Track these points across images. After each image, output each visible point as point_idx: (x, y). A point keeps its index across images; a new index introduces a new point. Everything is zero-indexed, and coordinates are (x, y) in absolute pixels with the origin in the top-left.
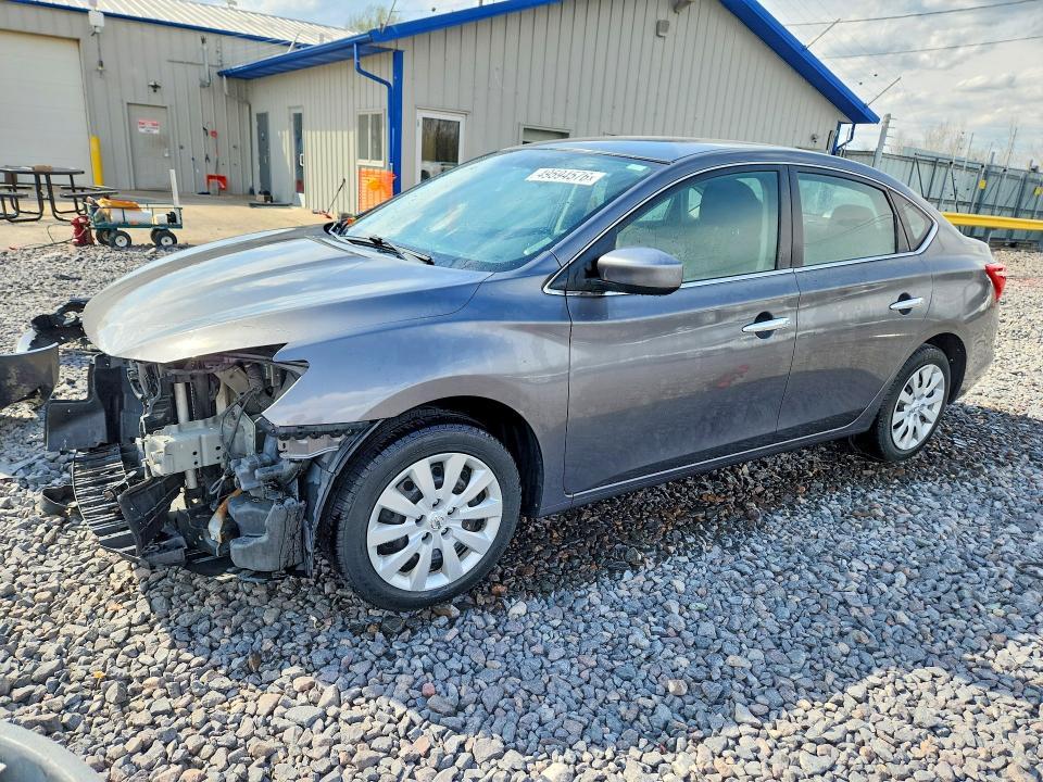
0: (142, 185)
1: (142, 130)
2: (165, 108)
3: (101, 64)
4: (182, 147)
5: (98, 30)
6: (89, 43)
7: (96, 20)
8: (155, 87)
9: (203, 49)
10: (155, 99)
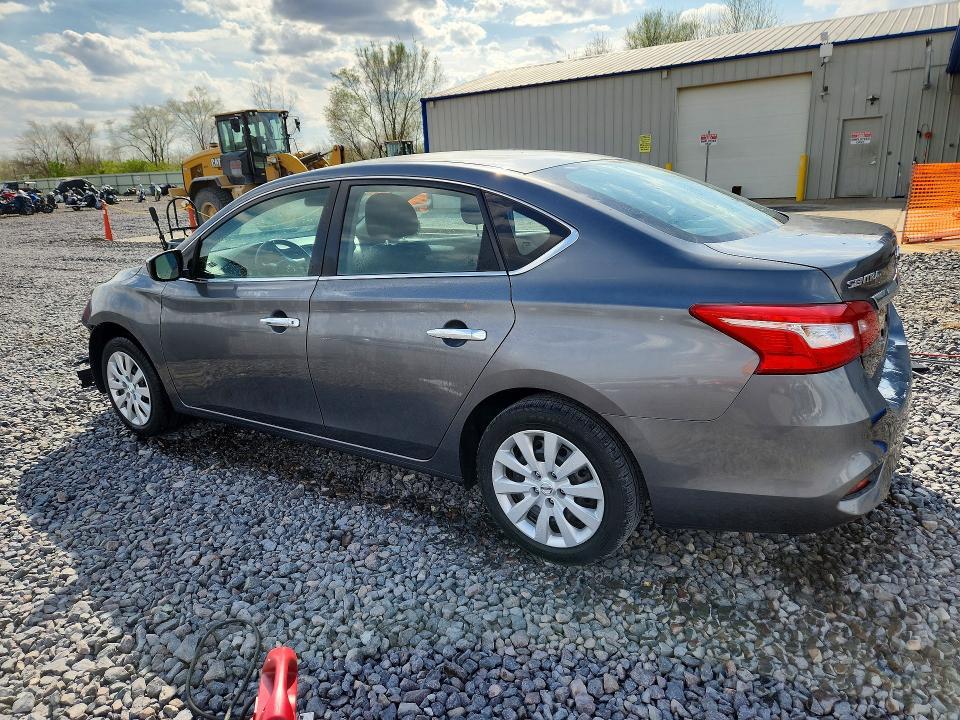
0: (842, 194)
1: (853, 143)
2: (881, 117)
3: (826, 89)
4: (889, 153)
5: (826, 60)
6: (819, 73)
7: (826, 51)
8: (874, 100)
9: (926, 53)
10: (873, 111)
